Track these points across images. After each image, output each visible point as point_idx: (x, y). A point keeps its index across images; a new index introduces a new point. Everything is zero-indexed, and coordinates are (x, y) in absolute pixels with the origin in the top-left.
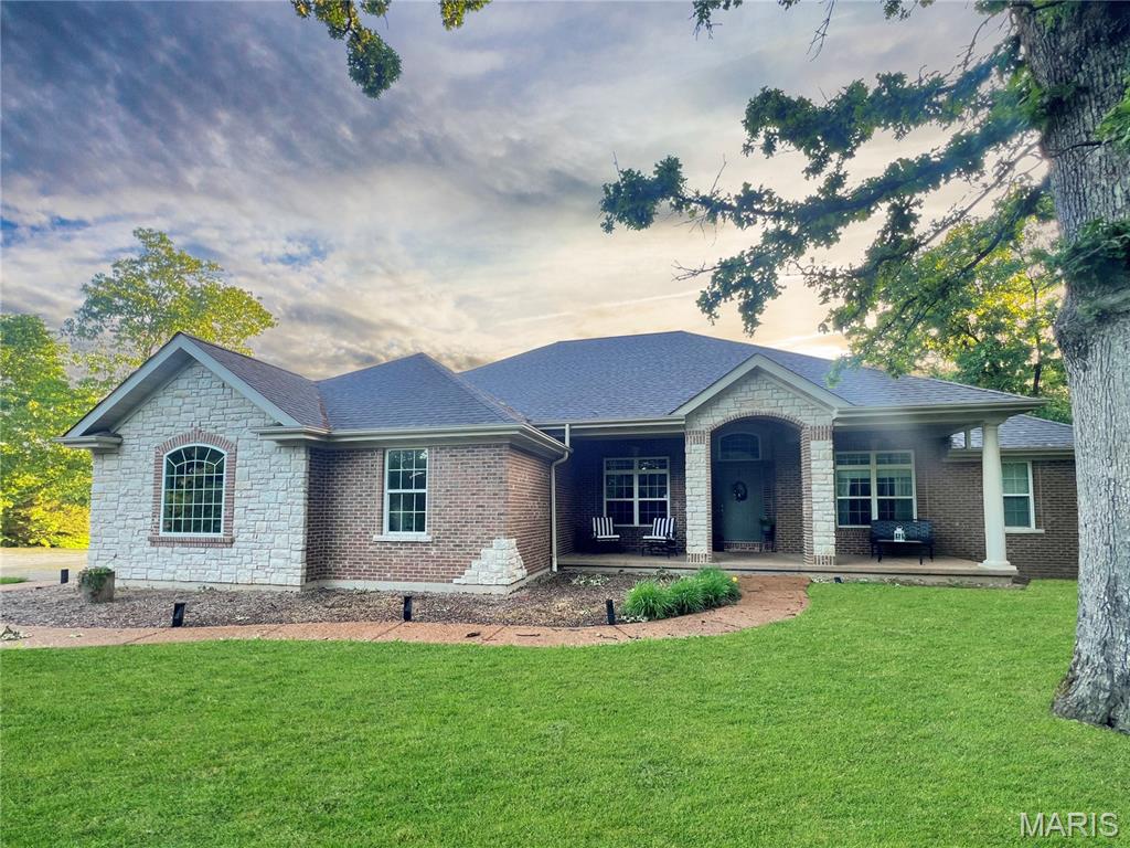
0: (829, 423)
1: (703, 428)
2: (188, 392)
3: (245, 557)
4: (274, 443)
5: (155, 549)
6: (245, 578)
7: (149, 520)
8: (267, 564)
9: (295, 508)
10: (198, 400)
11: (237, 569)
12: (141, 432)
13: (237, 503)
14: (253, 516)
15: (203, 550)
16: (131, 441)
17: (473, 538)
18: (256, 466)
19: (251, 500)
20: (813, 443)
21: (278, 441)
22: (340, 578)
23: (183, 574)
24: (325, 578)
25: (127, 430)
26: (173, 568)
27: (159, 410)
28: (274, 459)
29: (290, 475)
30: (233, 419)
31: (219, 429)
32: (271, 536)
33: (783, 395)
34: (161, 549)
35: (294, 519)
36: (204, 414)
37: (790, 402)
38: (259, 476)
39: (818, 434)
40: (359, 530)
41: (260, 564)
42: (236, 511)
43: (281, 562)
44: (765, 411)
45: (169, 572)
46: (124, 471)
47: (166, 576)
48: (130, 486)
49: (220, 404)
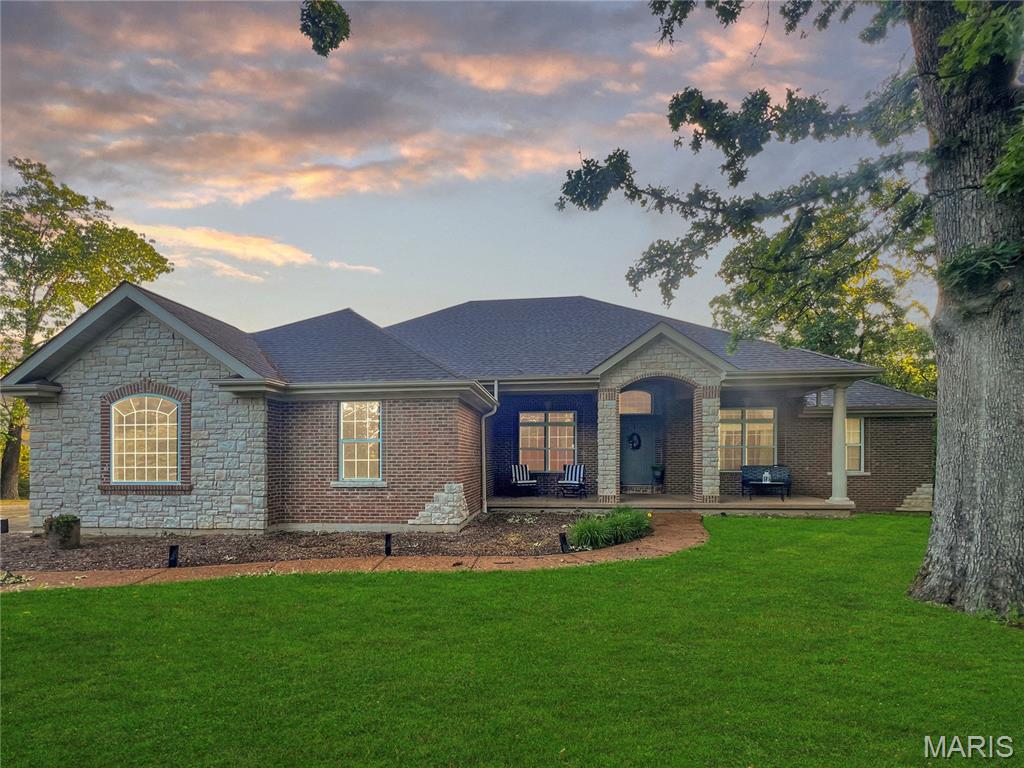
0: (718, 384)
1: (614, 386)
2: (132, 342)
3: (205, 503)
4: (231, 394)
5: (106, 497)
6: (206, 523)
7: (98, 469)
8: (228, 509)
9: (255, 457)
10: (146, 350)
11: (197, 515)
12: (83, 381)
13: (194, 452)
14: (211, 465)
15: (160, 498)
16: (72, 390)
17: (426, 483)
18: (212, 416)
19: (209, 449)
20: (704, 401)
21: (235, 393)
22: (298, 522)
23: (138, 520)
24: (283, 522)
25: (67, 379)
26: (127, 515)
27: (103, 359)
28: (232, 409)
29: (249, 425)
30: (185, 371)
31: (170, 380)
32: (232, 483)
33: (681, 359)
34: (113, 497)
35: (254, 468)
36: (153, 364)
37: (687, 365)
38: (216, 426)
39: (708, 392)
40: (316, 477)
41: (221, 510)
42: (193, 459)
43: (242, 508)
44: (666, 372)
45: (123, 519)
46: (66, 420)
47: (119, 523)
48: (74, 434)
49: (170, 355)
